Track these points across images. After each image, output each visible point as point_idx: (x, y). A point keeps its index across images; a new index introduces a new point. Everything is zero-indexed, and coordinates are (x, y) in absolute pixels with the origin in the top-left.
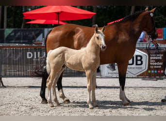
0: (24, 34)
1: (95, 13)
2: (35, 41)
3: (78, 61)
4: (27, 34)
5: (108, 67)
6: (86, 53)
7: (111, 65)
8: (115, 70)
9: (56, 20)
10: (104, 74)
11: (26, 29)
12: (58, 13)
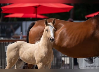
0: (3, 27)
1: (73, 7)
2: (14, 35)
3: (32, 55)
4: (6, 27)
5: (86, 60)
6: (39, 47)
7: (89, 58)
8: (93, 63)
9: (34, 13)
10: (82, 68)
11: (4, 23)
12: (36, 7)
